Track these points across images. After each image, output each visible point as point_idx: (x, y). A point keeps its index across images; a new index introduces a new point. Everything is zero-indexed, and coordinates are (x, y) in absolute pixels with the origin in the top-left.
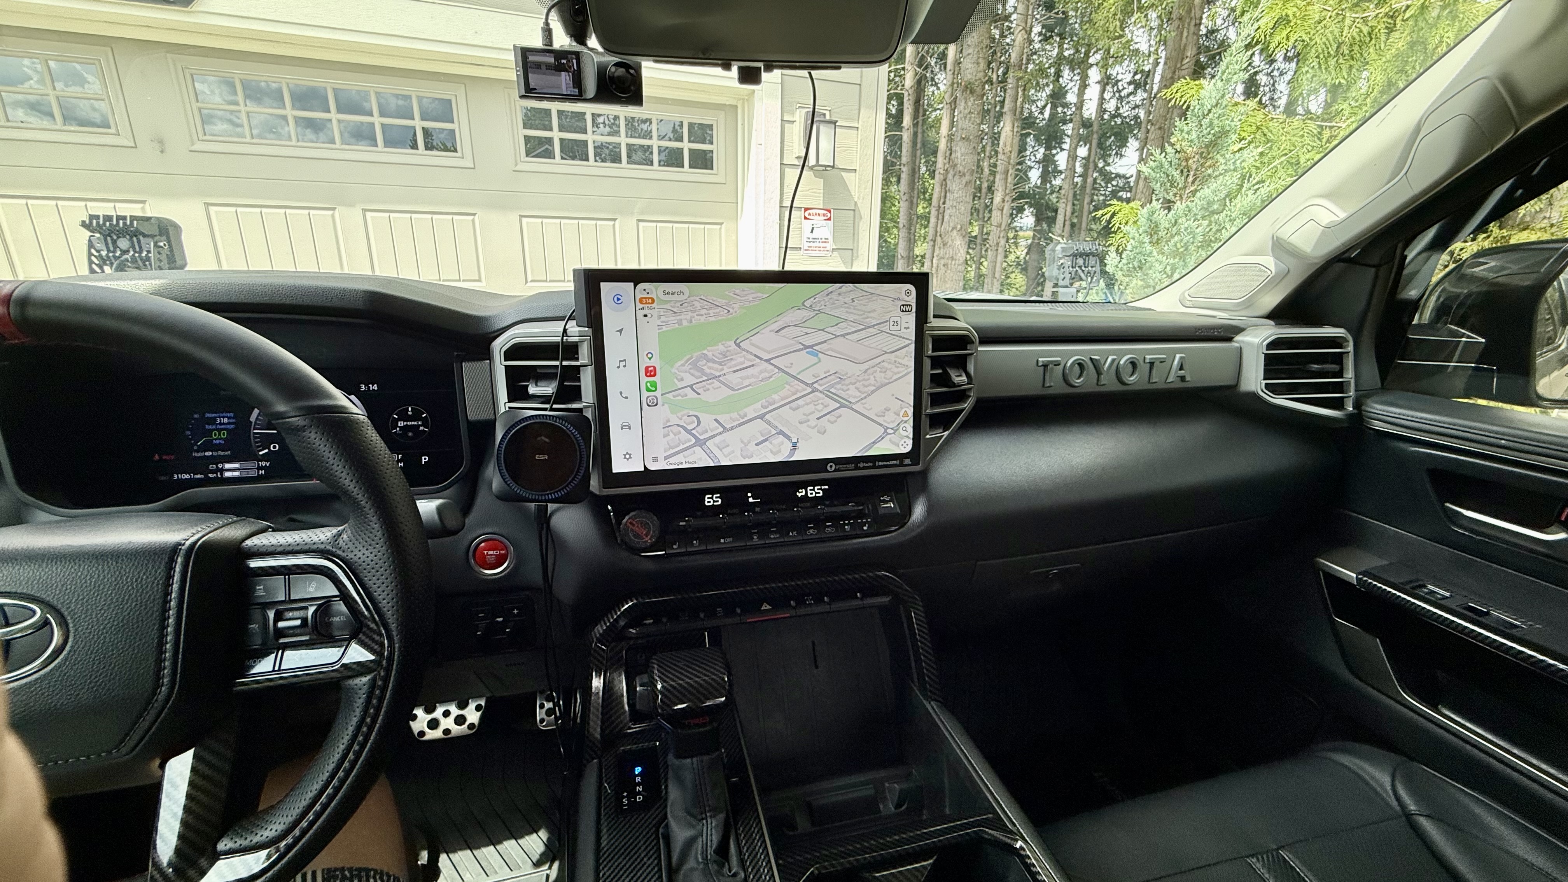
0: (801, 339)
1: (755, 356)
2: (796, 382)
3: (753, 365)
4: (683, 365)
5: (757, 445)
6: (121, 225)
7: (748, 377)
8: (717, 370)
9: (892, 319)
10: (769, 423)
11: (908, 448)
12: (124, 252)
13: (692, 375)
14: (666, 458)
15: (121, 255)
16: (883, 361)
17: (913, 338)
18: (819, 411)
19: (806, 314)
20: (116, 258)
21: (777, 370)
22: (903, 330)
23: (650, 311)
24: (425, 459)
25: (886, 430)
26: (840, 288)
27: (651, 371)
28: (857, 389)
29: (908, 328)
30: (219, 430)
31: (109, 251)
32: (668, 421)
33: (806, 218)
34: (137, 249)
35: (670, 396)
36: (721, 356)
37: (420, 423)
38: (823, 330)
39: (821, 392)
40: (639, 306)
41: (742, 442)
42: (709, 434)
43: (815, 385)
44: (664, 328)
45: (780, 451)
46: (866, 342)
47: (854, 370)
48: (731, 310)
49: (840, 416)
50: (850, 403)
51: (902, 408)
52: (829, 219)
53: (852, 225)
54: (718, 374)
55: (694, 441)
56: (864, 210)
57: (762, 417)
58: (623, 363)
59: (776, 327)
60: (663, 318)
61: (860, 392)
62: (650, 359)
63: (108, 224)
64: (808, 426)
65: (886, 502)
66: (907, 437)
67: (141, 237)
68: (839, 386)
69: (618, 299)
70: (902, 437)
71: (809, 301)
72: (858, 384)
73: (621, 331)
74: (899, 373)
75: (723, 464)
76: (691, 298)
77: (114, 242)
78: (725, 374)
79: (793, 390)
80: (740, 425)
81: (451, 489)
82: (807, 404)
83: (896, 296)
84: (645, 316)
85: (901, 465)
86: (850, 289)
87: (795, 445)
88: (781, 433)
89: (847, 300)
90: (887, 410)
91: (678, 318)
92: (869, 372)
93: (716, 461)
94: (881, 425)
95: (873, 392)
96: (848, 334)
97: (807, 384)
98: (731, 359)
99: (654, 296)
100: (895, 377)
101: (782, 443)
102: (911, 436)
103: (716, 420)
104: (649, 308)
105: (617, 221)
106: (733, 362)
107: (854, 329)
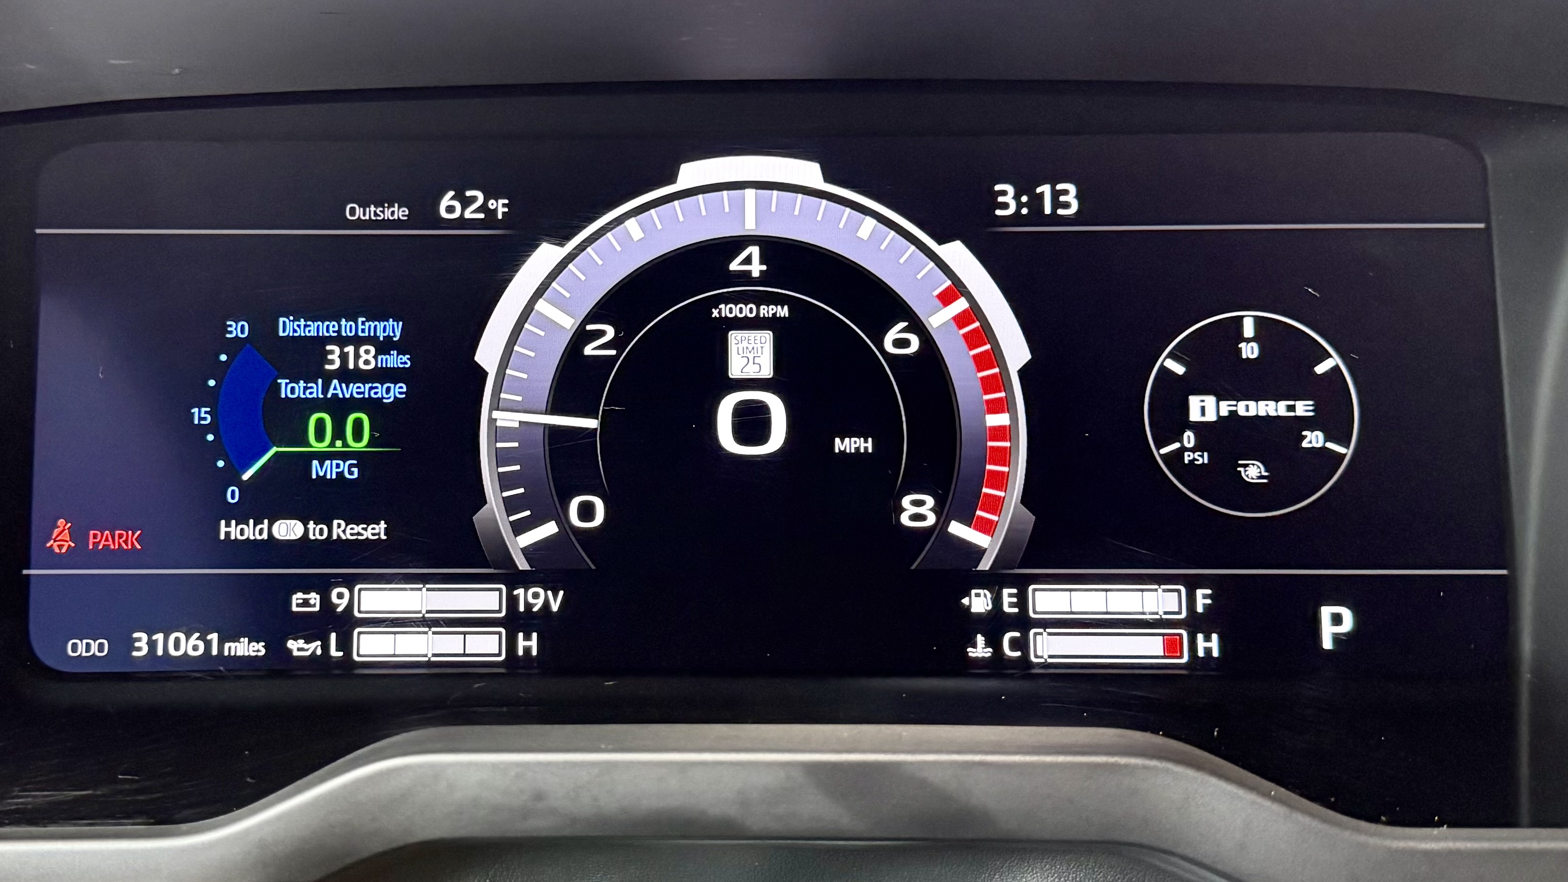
30: (339, 410)
37: (1303, 408)
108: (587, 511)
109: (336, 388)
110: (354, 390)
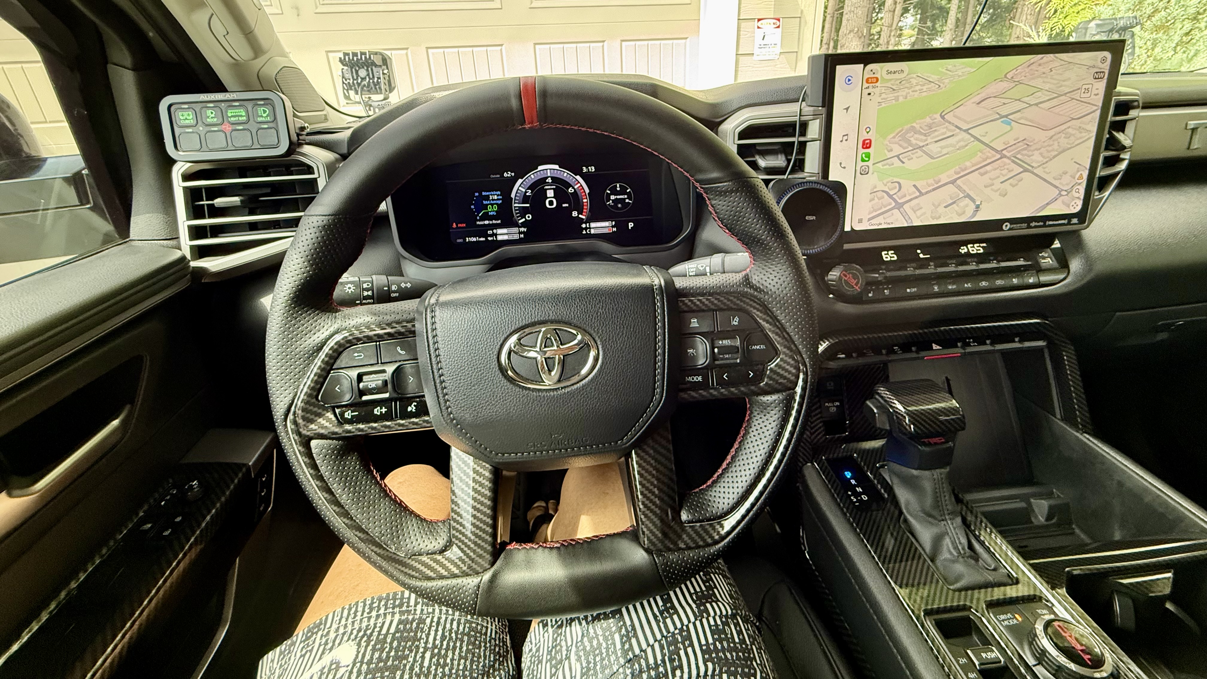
0: (998, 110)
1: (957, 127)
2: (988, 149)
3: (953, 135)
4: (894, 137)
5: (945, 207)
6: (363, 59)
7: (947, 146)
8: (921, 141)
9: (1084, 87)
10: (959, 187)
11: (1078, 209)
12: (363, 79)
13: (901, 146)
14: (869, 220)
15: (361, 81)
16: (1069, 127)
17: (1100, 104)
18: (1004, 176)
19: (1005, 85)
20: (359, 84)
21: (973, 139)
22: (1093, 97)
23: (874, 90)
24: (631, 225)
25: (1060, 192)
26: (1042, 58)
27: (867, 143)
28: (1041, 154)
29: (1098, 94)
30: (492, 205)
31: (354, 80)
32: (875, 187)
33: (758, 28)
34: (371, 77)
35: (879, 165)
36: (926, 128)
37: (626, 196)
38: (1019, 100)
39: (1008, 158)
40: (866, 85)
41: (933, 205)
42: (908, 198)
43: (1004, 152)
44: (883, 105)
45: (964, 213)
46: (1057, 110)
47: (1041, 136)
48: (942, 85)
49: (1022, 180)
50: (1033, 167)
51: (1078, 171)
52: (778, 27)
53: (797, 31)
54: (921, 144)
55: (894, 204)
56: (809, 16)
57: (953, 182)
58: (846, 138)
59: (977, 99)
60: (884, 96)
61: (1043, 157)
62: (868, 132)
63: (355, 58)
64: (992, 190)
65: (1044, 258)
66: (1078, 198)
67: (374, 68)
68: (1025, 152)
69: (849, 80)
70: (1074, 198)
71: (1010, 73)
72: (1043, 150)
73: (847, 109)
74: (1081, 138)
75: (915, 224)
76: (909, 76)
77: (357, 72)
78: (927, 145)
79: (985, 157)
80: (934, 190)
81: (679, 247)
82: (995, 169)
83: (1091, 63)
84: (869, 94)
85: (1069, 223)
86: (1050, 59)
87: (978, 207)
88: (968, 196)
89: (1047, 70)
90: (1065, 173)
91: (896, 95)
92: (1054, 138)
93: (909, 221)
94: (1056, 187)
95: (1054, 157)
96: (1041, 103)
97: (997, 151)
98: (935, 131)
99: (878, 76)
100: (1076, 143)
101: (967, 206)
102: (1082, 197)
103: (914, 186)
104: (873, 87)
105: (605, 43)
106: (936, 133)
107: (1048, 98)
108: (529, 217)
109: (492, 202)
110: (495, 202)
